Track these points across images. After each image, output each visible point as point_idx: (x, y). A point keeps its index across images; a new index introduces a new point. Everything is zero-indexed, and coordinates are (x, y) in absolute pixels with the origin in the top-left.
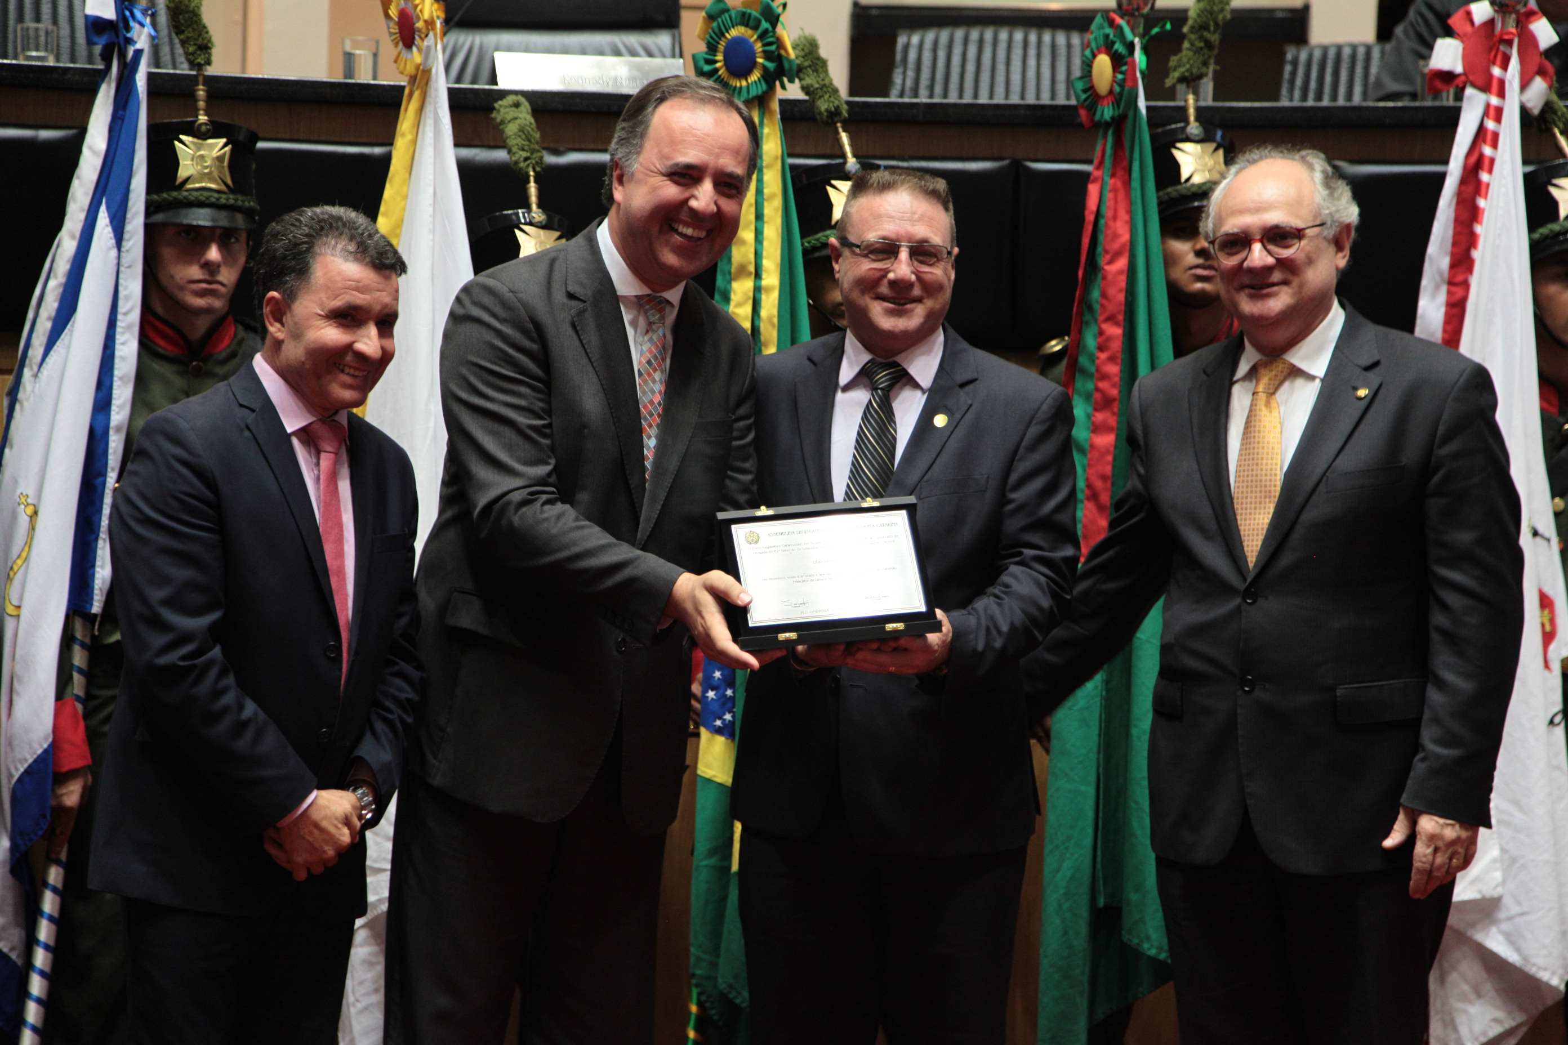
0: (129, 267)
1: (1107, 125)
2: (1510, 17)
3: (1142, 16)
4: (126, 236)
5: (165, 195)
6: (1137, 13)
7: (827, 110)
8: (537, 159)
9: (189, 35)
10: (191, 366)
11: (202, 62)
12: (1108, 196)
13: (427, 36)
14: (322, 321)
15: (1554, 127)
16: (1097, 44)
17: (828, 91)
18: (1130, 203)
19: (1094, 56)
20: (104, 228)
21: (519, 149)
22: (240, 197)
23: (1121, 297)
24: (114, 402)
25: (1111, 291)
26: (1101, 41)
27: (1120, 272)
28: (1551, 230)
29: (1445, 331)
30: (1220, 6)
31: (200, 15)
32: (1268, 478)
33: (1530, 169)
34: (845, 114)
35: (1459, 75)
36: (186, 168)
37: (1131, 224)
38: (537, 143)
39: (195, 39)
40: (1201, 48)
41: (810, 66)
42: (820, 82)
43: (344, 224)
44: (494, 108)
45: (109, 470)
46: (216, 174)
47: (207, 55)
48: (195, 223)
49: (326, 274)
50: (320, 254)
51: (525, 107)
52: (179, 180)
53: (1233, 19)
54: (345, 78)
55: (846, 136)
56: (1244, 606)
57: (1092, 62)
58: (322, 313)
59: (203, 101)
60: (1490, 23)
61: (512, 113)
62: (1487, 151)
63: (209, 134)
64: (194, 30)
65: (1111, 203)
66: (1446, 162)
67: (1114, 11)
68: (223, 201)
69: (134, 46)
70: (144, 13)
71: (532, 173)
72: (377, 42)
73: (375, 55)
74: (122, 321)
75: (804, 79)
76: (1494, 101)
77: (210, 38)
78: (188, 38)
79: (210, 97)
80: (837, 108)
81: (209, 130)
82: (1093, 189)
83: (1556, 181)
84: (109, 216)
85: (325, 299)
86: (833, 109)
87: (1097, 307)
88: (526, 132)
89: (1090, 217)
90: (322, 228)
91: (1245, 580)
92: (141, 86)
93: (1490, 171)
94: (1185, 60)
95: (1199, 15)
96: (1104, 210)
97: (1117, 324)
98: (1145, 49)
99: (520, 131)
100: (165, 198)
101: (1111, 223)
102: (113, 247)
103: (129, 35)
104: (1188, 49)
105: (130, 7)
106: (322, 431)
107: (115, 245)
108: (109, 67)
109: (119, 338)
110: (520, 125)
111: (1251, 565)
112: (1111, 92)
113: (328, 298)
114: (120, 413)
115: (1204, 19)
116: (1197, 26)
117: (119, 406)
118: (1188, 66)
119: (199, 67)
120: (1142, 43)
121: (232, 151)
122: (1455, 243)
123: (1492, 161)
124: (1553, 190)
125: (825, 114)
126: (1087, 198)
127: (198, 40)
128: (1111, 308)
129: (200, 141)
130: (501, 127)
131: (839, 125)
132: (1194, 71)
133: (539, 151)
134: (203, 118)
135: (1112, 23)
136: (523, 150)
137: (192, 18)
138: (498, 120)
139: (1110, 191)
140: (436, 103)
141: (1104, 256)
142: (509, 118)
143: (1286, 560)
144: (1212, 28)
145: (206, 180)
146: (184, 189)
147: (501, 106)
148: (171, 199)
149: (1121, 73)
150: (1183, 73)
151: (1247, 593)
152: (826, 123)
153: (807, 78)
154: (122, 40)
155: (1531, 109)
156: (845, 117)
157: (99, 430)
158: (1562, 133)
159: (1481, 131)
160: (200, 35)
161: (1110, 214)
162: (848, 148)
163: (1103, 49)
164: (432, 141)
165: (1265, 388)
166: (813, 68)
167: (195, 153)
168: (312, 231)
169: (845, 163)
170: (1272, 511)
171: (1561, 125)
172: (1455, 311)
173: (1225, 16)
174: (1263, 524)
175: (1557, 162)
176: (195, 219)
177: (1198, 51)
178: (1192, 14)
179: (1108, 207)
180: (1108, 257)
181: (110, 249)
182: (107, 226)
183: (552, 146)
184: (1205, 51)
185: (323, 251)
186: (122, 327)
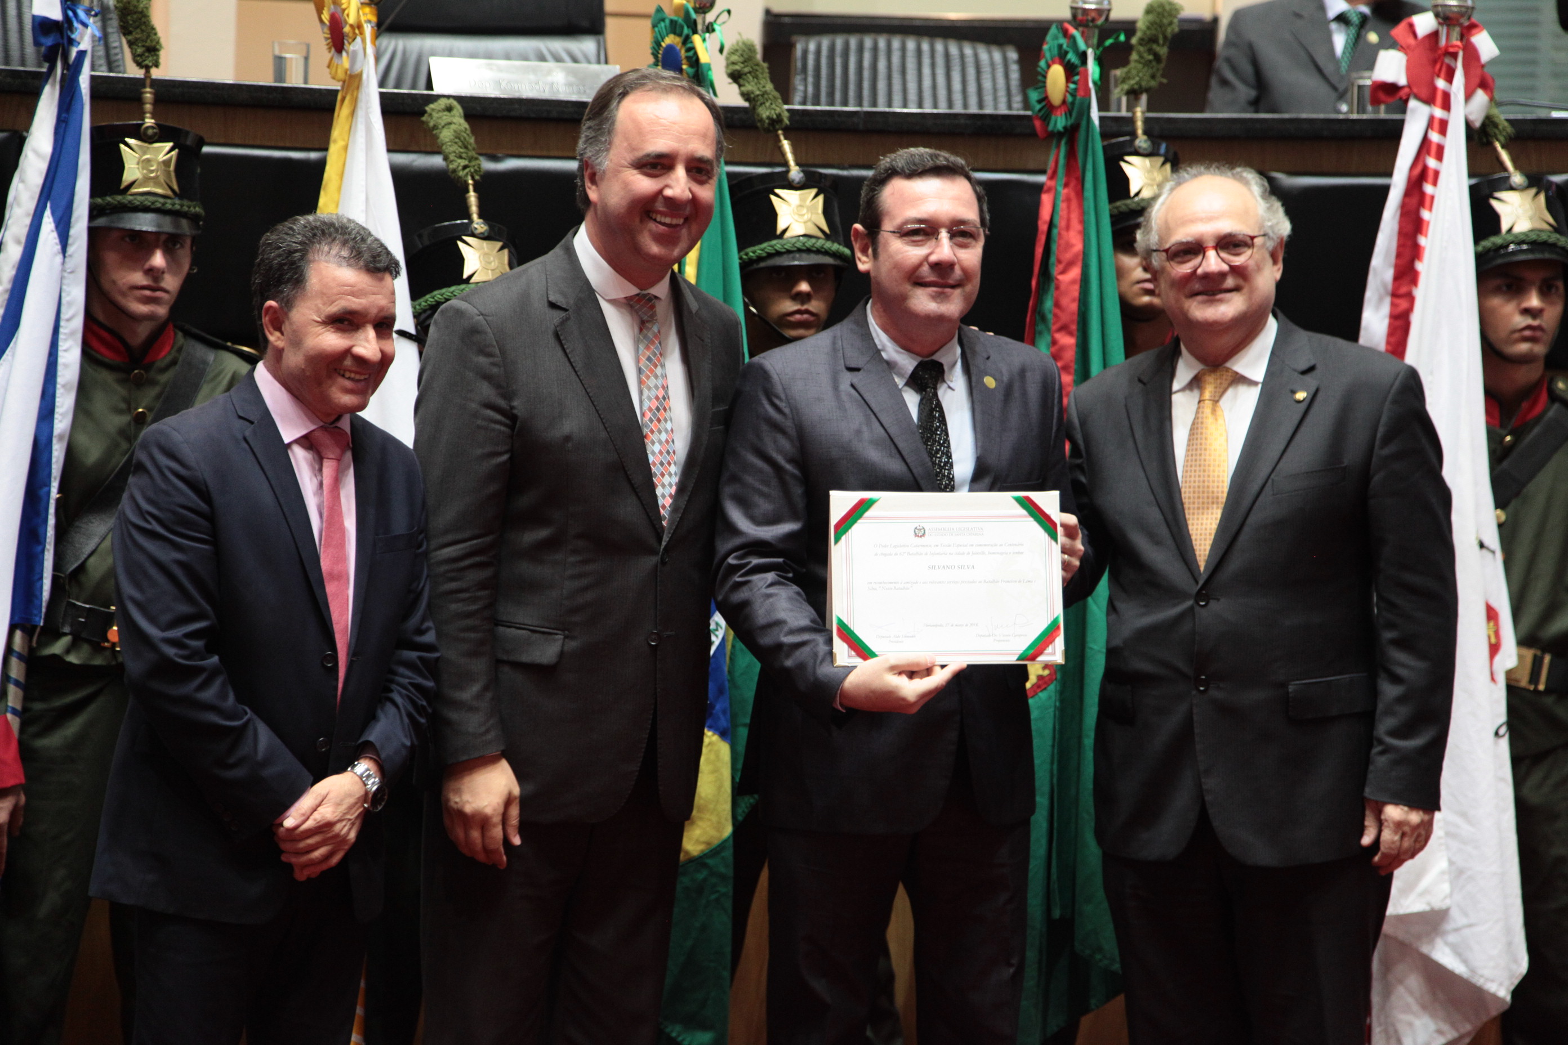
0: (71, 272)
1: (1059, 135)
2: (1454, 30)
3: (1096, 27)
4: (70, 241)
5: (109, 199)
6: (1091, 24)
7: (768, 118)
8: (476, 168)
9: (138, 36)
10: (132, 375)
11: (150, 64)
12: (1061, 205)
13: (354, 40)
14: (320, 328)
15: (1495, 140)
16: (1051, 54)
17: (770, 99)
18: (1082, 213)
19: (1049, 66)
20: (49, 234)
21: (456, 156)
22: (186, 202)
23: (1074, 307)
24: (57, 410)
25: (1065, 301)
26: (1056, 51)
27: (1073, 282)
28: (1494, 244)
29: (1388, 343)
30: (1169, 19)
31: (148, 16)
32: (1216, 484)
33: (1473, 181)
34: (786, 121)
35: (1402, 88)
36: (132, 171)
37: (1084, 234)
38: (474, 149)
39: (143, 41)
40: (1150, 61)
41: (750, 72)
42: (761, 89)
43: (337, 230)
44: (425, 112)
45: (52, 479)
46: (162, 179)
47: (155, 58)
48: (138, 228)
49: (320, 280)
50: (314, 261)
51: (458, 110)
52: (124, 184)
53: (1182, 32)
54: (275, 81)
55: (789, 144)
56: (1197, 609)
57: (1046, 73)
58: (319, 320)
59: (150, 103)
60: (1434, 35)
61: (446, 117)
62: (1432, 163)
63: (156, 138)
64: (143, 31)
65: (1064, 213)
66: (1390, 175)
67: (1069, 22)
68: (169, 206)
69: (77, 47)
70: (88, 11)
71: (470, 182)
72: (308, 46)
73: (306, 59)
74: (66, 328)
75: (744, 85)
76: (1439, 113)
77: (159, 40)
78: (137, 39)
79: (157, 101)
80: (779, 115)
81: (155, 134)
82: (1046, 199)
83: (1498, 195)
84: (55, 221)
85: (321, 305)
86: (775, 117)
87: (1050, 317)
88: (462, 138)
89: (1043, 227)
90: (315, 235)
91: (1197, 583)
92: (84, 88)
93: (1435, 183)
94: (1134, 72)
95: (1148, 28)
96: (1057, 220)
97: (1070, 334)
98: (1100, 60)
99: (456, 138)
100: (109, 202)
101: (1064, 233)
102: (59, 253)
103: (73, 36)
104: (1136, 61)
105: (73, 7)
106: (324, 438)
107: (60, 251)
108: (52, 69)
109: (62, 345)
110: (455, 131)
111: (1202, 569)
112: (1064, 102)
113: (324, 304)
114: (62, 423)
115: (1154, 32)
116: (1146, 39)
117: (61, 415)
118: (1137, 79)
119: (147, 68)
120: (1095, 54)
121: (179, 157)
122: (1399, 255)
123: (1437, 173)
124: (1494, 203)
125: (767, 121)
126: (1041, 208)
127: (146, 42)
128: (1064, 318)
129: (146, 145)
130: (435, 132)
131: (780, 132)
132: (1144, 84)
133: (476, 159)
134: (149, 122)
135: (1066, 33)
136: (461, 157)
137: (140, 19)
138: (431, 124)
139: (1063, 201)
140: (368, 108)
141: (1057, 266)
142: (443, 124)
143: (1235, 564)
144: (1161, 41)
145: (152, 184)
146: (129, 193)
147: (433, 110)
148: (116, 203)
149: (1074, 83)
150: (1133, 85)
151: (1199, 596)
152: (767, 131)
153: (747, 84)
154: (65, 41)
155: (1472, 122)
156: (787, 124)
157: (43, 440)
158: (1503, 147)
159: (1425, 144)
160: (148, 36)
161: (1063, 224)
162: (790, 157)
163: (1057, 59)
164: (363, 146)
165: (1211, 396)
166: (753, 74)
167: (141, 157)
168: (304, 238)
169: (788, 171)
170: (1219, 516)
171: (1502, 139)
172: (1399, 323)
173: (1173, 29)
174: (1211, 529)
175: (1497, 176)
176: (139, 225)
177: (1147, 64)
178: (1141, 25)
179: (1061, 217)
180: (1061, 267)
181: (56, 255)
182: (53, 231)
183: (489, 152)
184: (1154, 63)
185: (317, 258)
186: (65, 334)
